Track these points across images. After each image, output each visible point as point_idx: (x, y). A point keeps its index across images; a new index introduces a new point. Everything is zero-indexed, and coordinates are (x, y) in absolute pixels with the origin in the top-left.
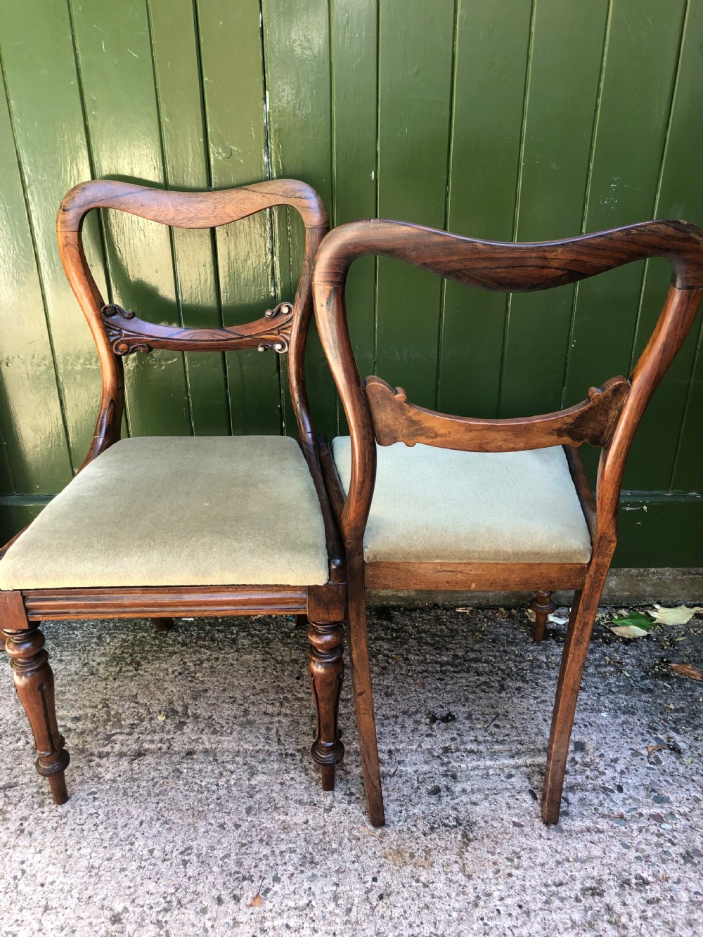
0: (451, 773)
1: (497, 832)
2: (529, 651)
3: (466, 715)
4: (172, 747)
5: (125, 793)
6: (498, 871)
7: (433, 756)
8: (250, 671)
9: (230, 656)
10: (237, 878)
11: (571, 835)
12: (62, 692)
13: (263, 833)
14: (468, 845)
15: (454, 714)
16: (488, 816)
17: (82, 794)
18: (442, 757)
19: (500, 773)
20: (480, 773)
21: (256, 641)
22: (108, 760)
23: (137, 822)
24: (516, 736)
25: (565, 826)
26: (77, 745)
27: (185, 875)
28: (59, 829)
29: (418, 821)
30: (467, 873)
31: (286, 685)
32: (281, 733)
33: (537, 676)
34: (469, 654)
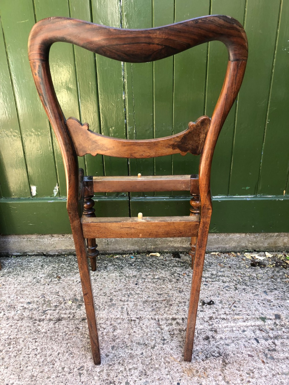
0: (214, 329)
1: (240, 359)
2: (248, 272)
3: (219, 301)
4: (75, 316)
5: (51, 339)
6: (243, 380)
7: (205, 321)
8: (113, 281)
9: (104, 274)
10: (107, 383)
11: (279, 361)
12: (23, 290)
13: (120, 359)
14: (226, 366)
15: (213, 301)
16: (235, 351)
17: (29, 339)
18: (209, 321)
19: (239, 329)
20: (229, 329)
21: (116, 268)
22: (43, 323)
23: (57, 354)
24: (245, 311)
25: (275, 357)
26: (28, 315)
27: (80, 381)
28: (17, 357)
29: (199, 354)
30: (226, 381)
31: (131, 287)
32: (128, 310)
33: (253, 283)
34: (218, 273)
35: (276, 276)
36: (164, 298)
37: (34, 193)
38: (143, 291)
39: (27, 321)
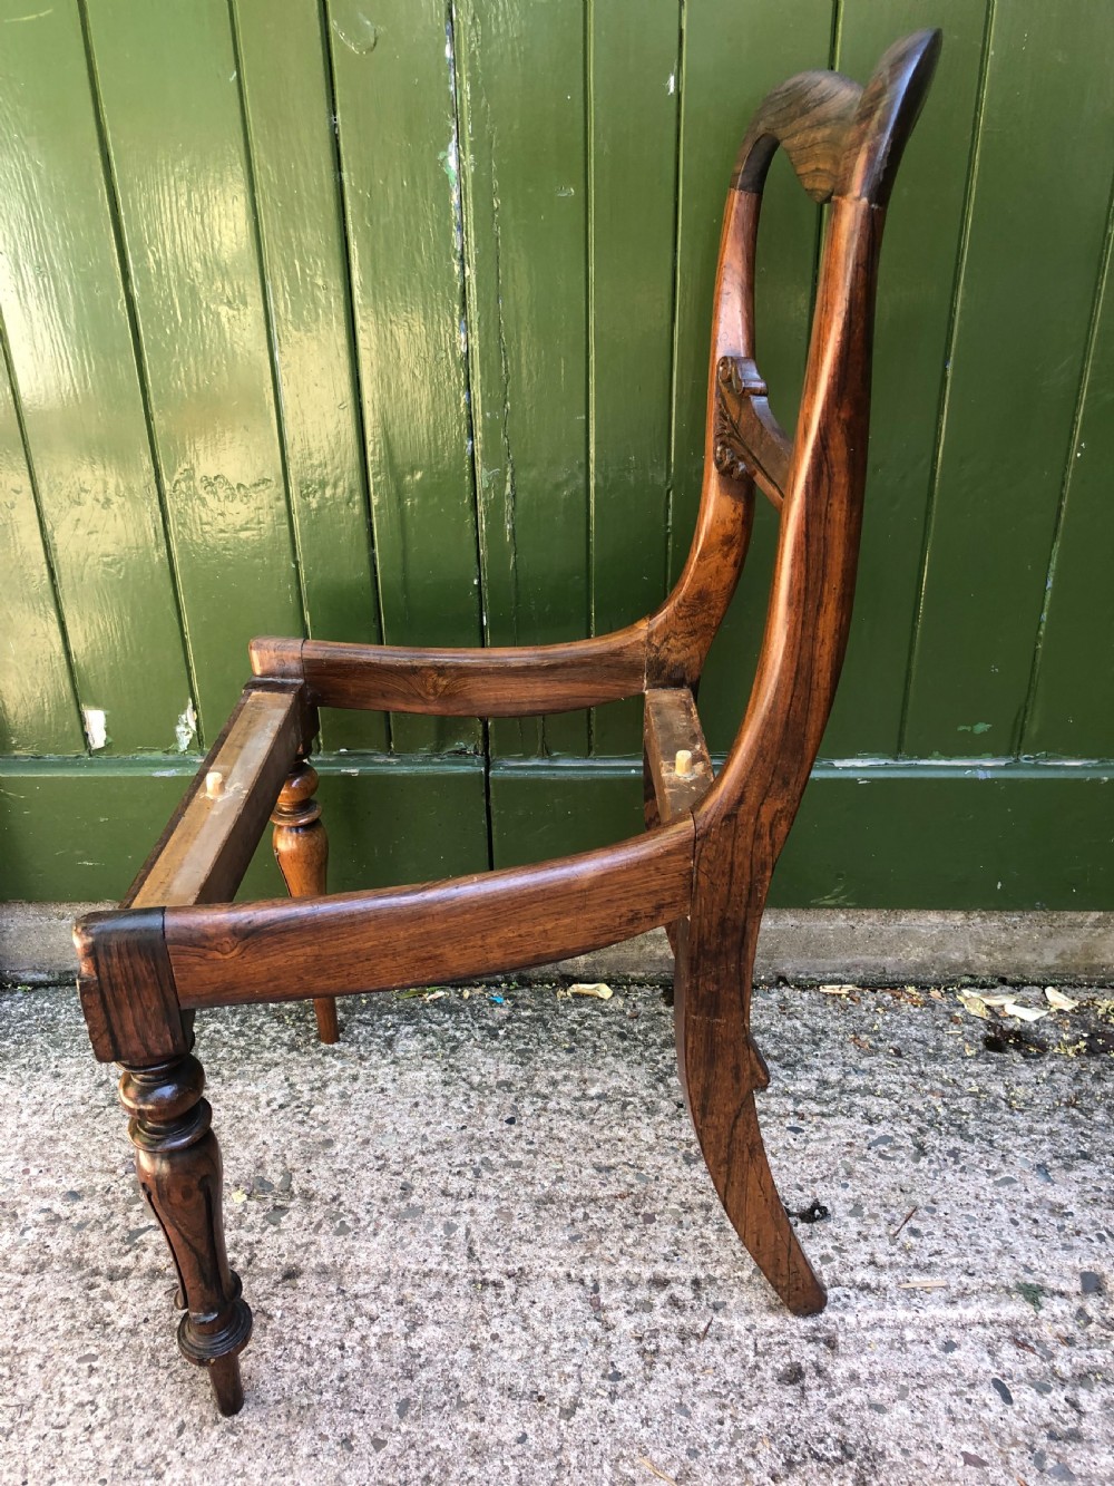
0: (824, 1335)
1: (931, 1476)
2: (971, 1075)
3: (850, 1207)
4: (256, 1260)
5: (154, 1361)
8: (416, 1104)
9: (380, 1072)
12: (51, 1139)
13: (431, 1462)
15: (824, 1203)
16: (908, 1438)
17: (67, 1358)
19: (929, 1338)
20: (886, 1335)
21: (432, 1045)
22: (125, 1286)
23: (173, 1428)
24: (956, 1256)
25: (1078, 1466)
26: (68, 1251)
28: (14, 1436)
29: (760, 1445)
31: (488, 1135)
32: (474, 1237)
33: (991, 1127)
34: (850, 1078)
35: (1088, 1097)
36: (623, 1188)
37: (98, 738)
38: (535, 1153)
39: (59, 1276)
